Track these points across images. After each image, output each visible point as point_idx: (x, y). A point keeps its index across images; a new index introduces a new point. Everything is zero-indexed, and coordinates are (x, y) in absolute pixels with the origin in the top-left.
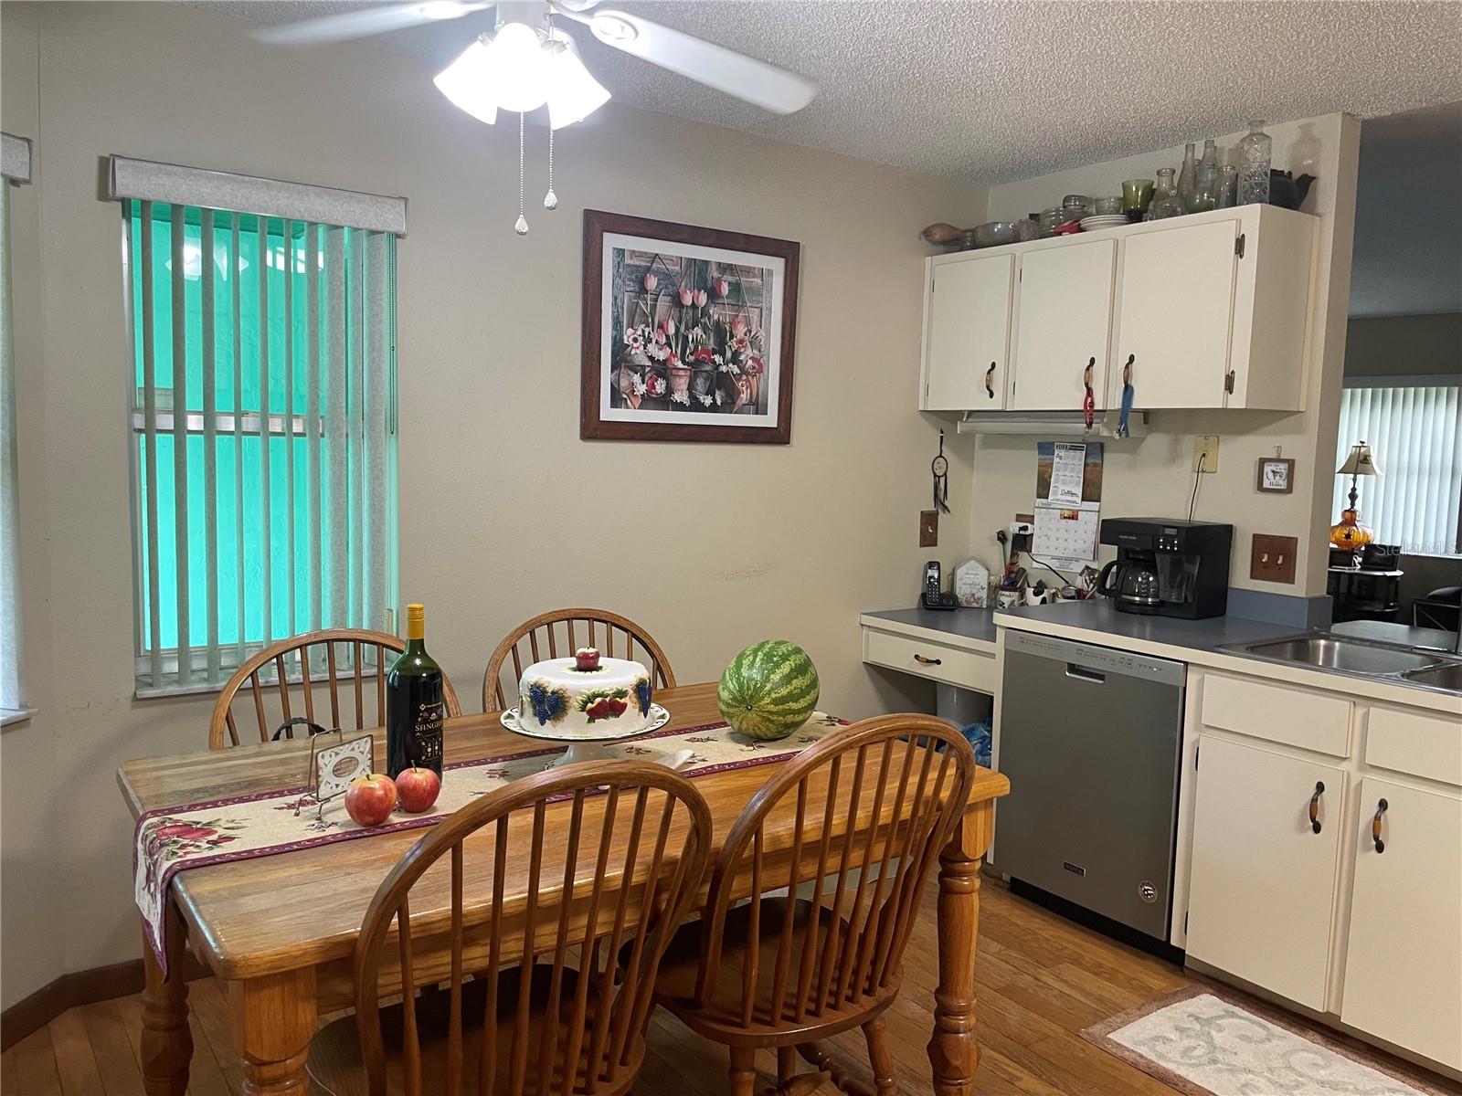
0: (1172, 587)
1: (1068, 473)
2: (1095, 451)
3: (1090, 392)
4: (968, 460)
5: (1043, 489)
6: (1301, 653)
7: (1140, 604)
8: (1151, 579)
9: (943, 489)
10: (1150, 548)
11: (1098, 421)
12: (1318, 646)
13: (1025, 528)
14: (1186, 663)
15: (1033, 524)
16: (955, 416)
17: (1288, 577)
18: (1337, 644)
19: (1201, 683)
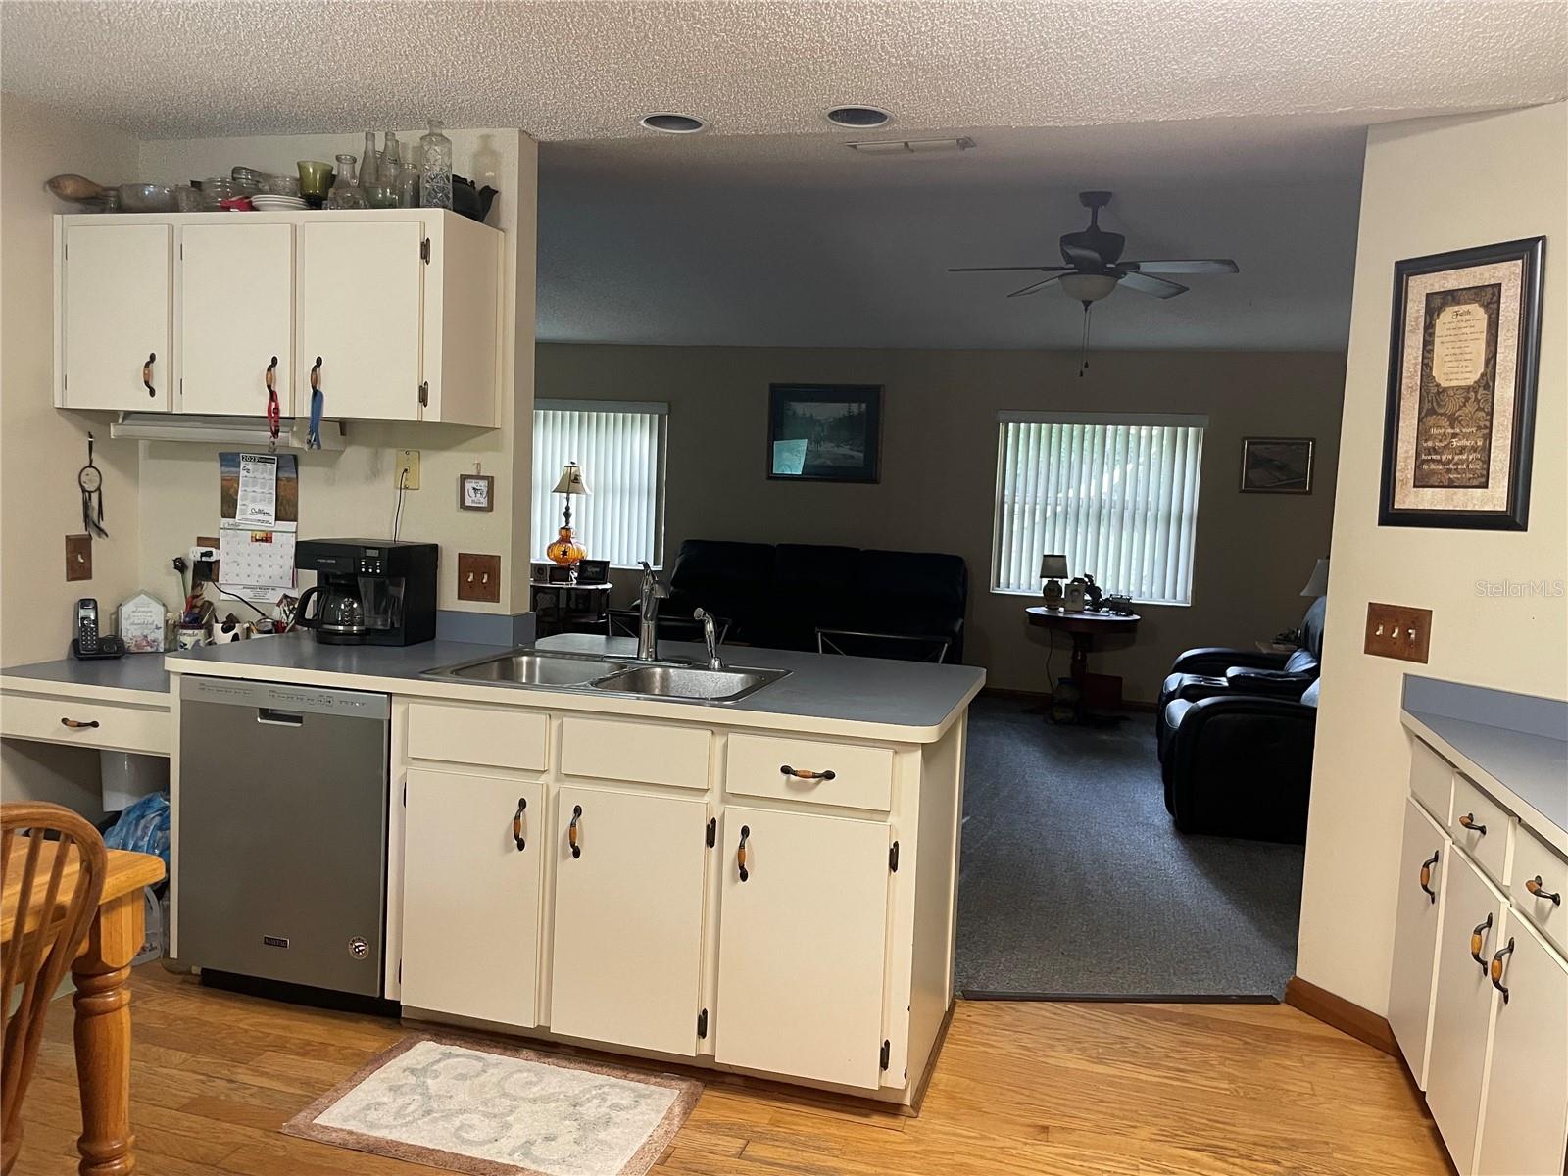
0: (378, 613)
1: (257, 489)
2: (288, 464)
3: (273, 396)
4: (130, 470)
5: (229, 507)
6: (507, 673)
7: (345, 634)
8: (355, 605)
9: (97, 507)
10: (352, 571)
11: (286, 429)
12: (522, 662)
13: (209, 554)
14: (390, 694)
15: (218, 548)
16: (109, 416)
17: (494, 596)
18: (538, 659)
19: (406, 714)
